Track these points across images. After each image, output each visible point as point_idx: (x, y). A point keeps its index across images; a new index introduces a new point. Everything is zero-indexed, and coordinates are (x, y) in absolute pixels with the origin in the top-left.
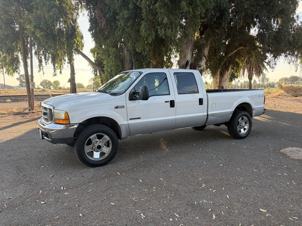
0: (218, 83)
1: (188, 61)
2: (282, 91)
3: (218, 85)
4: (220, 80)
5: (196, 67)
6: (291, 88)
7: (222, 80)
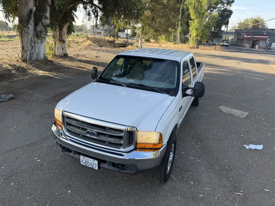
0: (58, 36)
1: (31, 9)
2: (89, 42)
3: (58, 38)
4: (59, 33)
5: (42, 17)
6: (95, 39)
7: (61, 33)
